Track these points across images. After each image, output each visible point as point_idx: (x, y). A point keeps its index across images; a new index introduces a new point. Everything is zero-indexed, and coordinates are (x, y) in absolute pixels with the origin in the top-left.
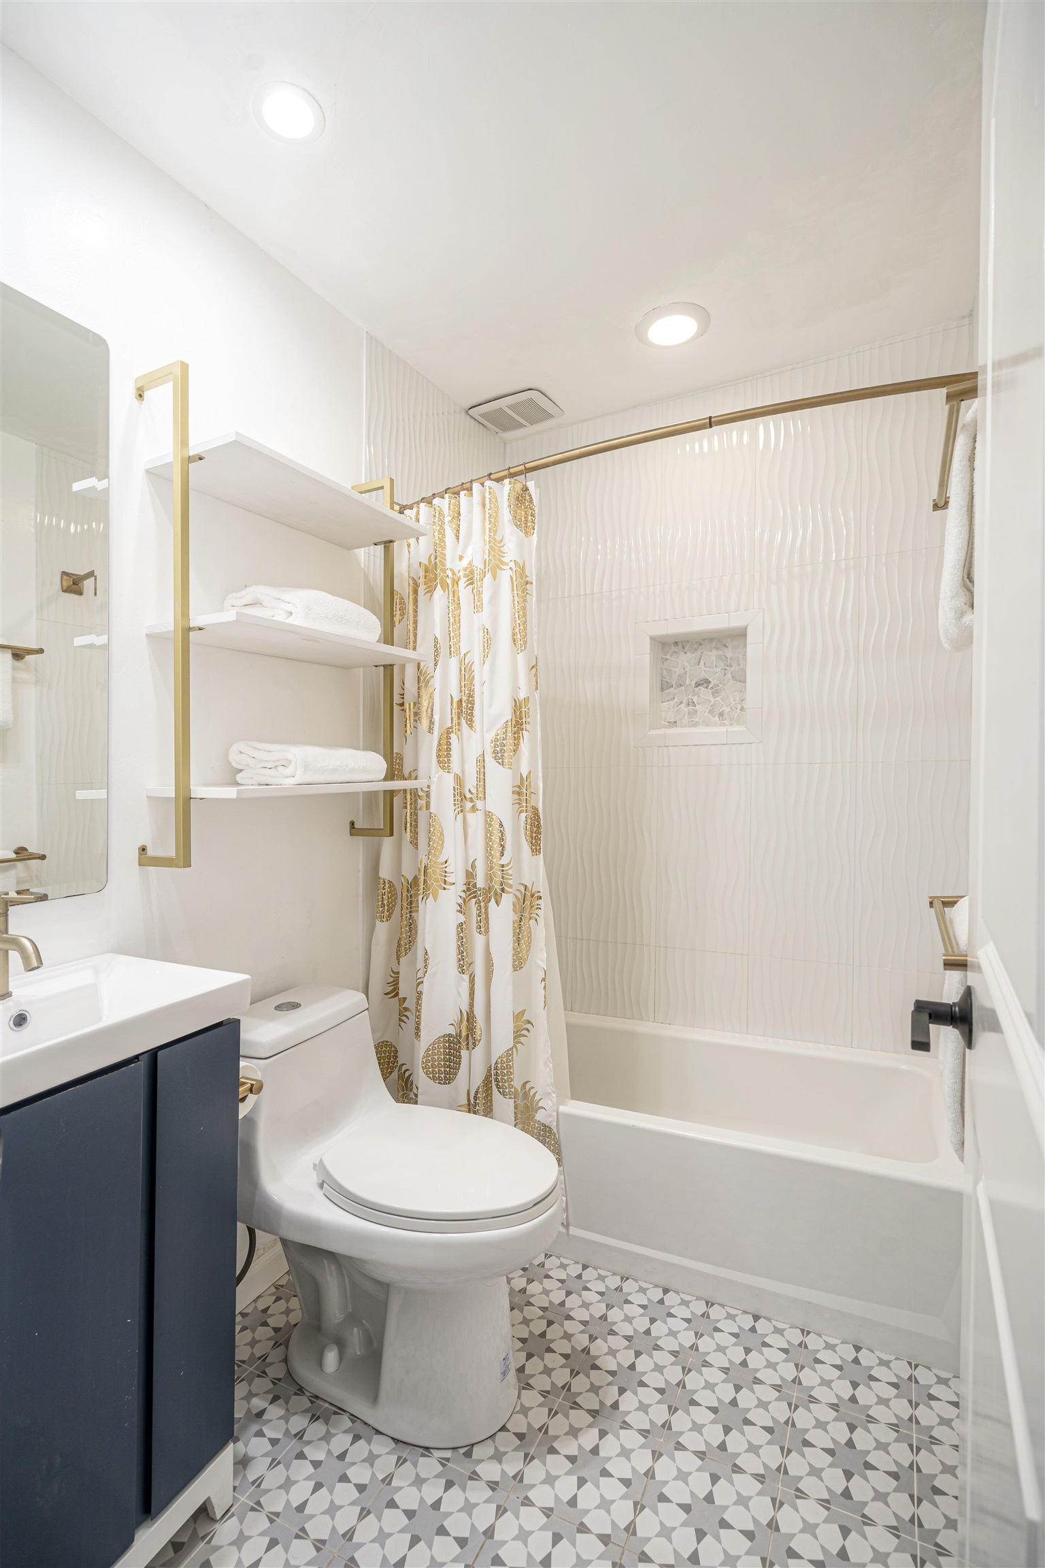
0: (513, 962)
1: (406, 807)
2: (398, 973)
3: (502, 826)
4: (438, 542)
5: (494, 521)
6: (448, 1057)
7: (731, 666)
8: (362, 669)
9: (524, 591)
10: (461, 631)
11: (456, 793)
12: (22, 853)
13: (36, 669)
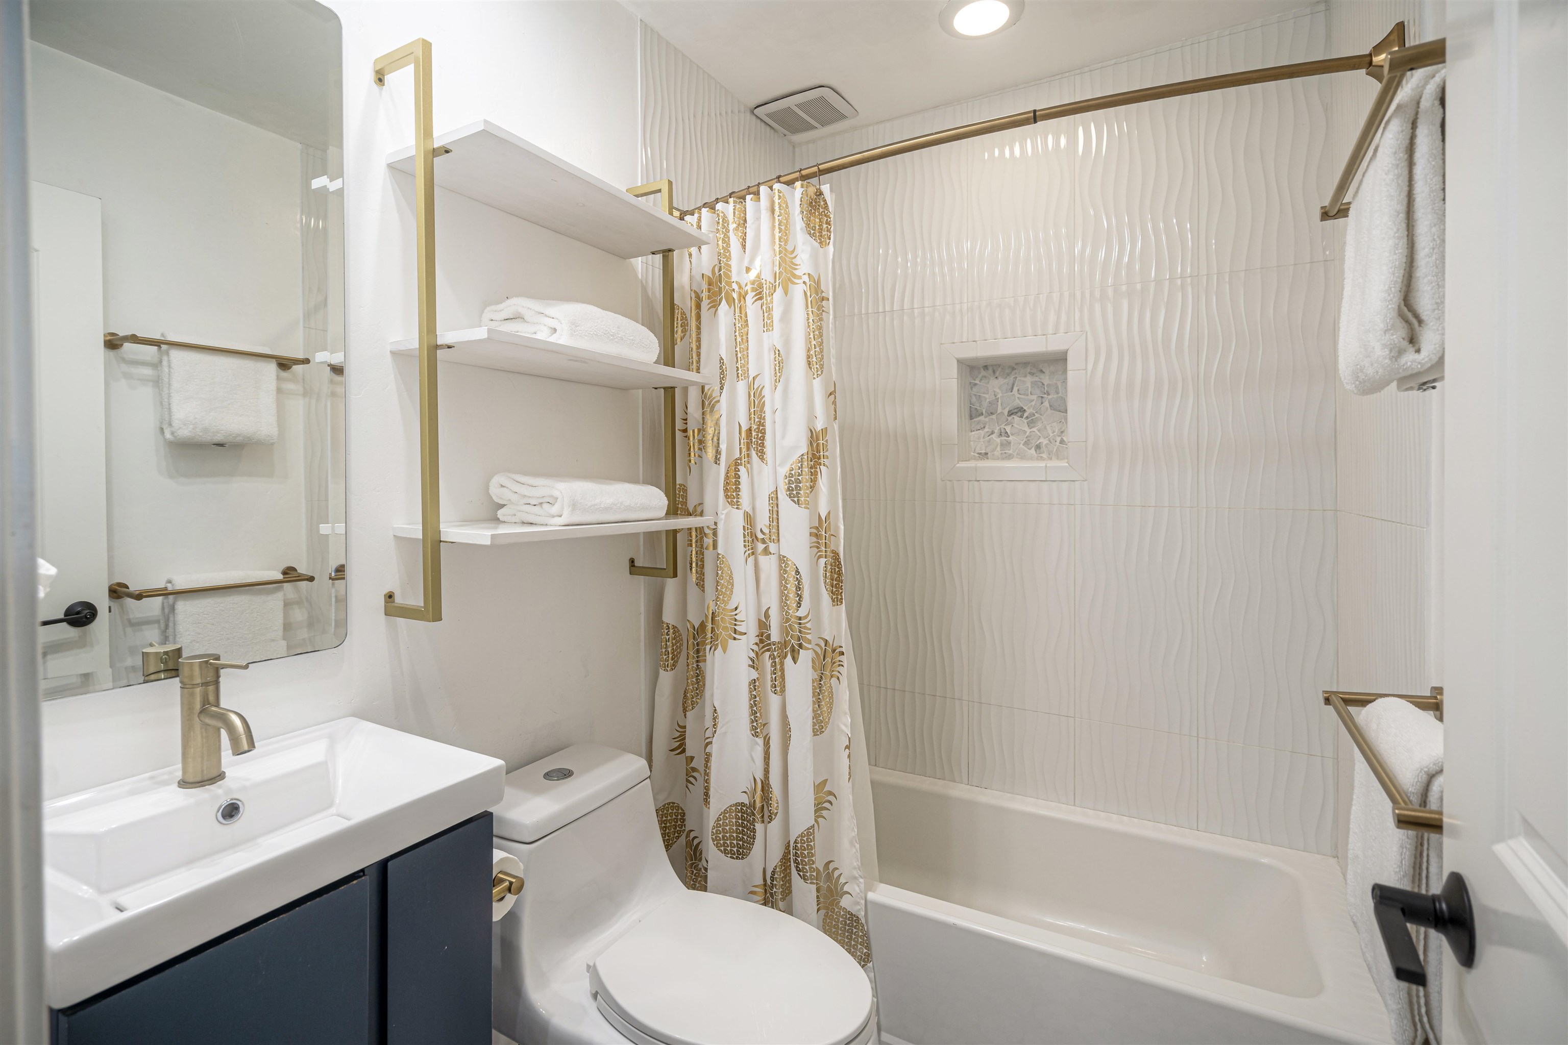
0: (813, 726)
1: (691, 545)
2: (685, 727)
3: (799, 572)
4: (722, 251)
5: (785, 229)
6: (740, 828)
7: (1048, 394)
8: (640, 391)
9: (820, 308)
10: (750, 351)
11: (746, 534)
12: (290, 574)
13: (303, 380)
